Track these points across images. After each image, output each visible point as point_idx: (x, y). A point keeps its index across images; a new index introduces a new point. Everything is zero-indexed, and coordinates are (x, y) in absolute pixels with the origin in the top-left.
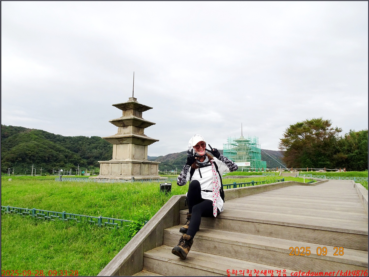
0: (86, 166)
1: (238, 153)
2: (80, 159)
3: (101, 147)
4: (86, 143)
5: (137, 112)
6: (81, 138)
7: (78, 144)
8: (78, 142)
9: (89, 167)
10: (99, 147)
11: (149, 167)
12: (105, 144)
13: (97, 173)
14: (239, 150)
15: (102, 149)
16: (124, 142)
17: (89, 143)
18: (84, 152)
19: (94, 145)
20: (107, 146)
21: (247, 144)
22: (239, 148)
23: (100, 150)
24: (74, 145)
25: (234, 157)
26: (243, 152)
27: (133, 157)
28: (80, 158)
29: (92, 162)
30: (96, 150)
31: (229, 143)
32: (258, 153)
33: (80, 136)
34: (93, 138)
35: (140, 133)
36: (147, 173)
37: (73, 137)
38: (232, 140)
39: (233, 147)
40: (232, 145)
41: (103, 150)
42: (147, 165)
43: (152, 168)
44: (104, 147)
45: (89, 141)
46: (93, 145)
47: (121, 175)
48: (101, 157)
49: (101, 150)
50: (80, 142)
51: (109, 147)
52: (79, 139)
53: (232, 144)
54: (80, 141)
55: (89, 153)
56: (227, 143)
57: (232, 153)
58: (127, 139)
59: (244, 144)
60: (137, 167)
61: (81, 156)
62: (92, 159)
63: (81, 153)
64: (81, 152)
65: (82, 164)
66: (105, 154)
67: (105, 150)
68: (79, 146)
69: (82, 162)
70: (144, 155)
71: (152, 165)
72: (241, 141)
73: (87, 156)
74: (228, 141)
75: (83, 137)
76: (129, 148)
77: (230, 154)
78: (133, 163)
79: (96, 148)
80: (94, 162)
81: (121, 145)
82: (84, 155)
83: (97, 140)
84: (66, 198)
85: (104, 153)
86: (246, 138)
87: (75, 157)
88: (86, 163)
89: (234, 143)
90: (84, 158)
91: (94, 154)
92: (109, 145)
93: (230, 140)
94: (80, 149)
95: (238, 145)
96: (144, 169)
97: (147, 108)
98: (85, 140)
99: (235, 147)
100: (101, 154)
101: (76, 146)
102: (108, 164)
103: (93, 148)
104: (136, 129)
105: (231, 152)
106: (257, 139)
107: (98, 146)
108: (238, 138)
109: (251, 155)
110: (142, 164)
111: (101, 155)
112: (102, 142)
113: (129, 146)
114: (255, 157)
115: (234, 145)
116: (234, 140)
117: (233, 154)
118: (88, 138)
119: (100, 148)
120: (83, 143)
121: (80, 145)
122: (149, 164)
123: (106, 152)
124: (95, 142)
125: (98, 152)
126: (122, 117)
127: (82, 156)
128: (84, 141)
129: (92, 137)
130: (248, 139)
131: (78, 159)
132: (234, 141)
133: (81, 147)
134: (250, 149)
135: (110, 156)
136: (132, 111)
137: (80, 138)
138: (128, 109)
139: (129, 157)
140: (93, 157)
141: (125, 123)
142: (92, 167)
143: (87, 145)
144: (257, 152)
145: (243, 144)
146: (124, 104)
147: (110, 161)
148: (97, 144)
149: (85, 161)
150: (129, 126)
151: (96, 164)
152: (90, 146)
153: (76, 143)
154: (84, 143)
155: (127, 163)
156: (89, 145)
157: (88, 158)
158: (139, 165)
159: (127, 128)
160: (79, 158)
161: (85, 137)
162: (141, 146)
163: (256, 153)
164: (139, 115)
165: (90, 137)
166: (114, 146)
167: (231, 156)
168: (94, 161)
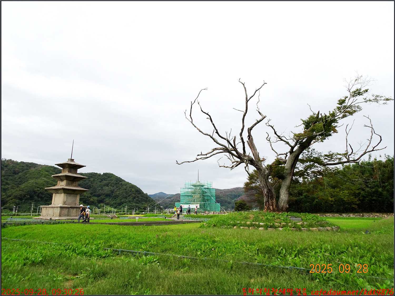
0: (95, 204)
1: (193, 196)
4: (98, 179)
6: (93, 175)
7: (90, 181)
9: (99, 205)
10: (110, 184)
12: (117, 181)
18: (95, 189)
20: (119, 183)
21: (203, 188)
22: (194, 192)
23: (112, 187)
29: (103, 200)
34: (105, 174)
41: (115, 187)
44: (116, 184)
45: (101, 178)
46: (105, 182)
48: (113, 195)
50: (92, 179)
51: (122, 184)
52: (90, 175)
55: (100, 191)
62: (102, 197)
63: (92, 190)
65: (92, 202)
68: (90, 184)
72: (196, 186)
73: (98, 193)
74: (185, 185)
79: (107, 185)
83: (109, 177)
85: (115, 191)
87: (85, 195)
88: (96, 201)
91: (106, 192)
94: (91, 187)
95: (194, 188)
98: (96, 177)
100: (112, 191)
101: (87, 183)
103: (104, 186)
112: (114, 179)
115: (191, 189)
117: (189, 197)
123: (118, 190)
124: (107, 179)
125: (109, 189)
127: (93, 193)
131: (88, 197)
134: (206, 193)
135: (121, 193)
142: (102, 205)
143: (98, 182)
148: (109, 181)
149: (96, 198)
151: (106, 202)
156: (101, 182)
157: (99, 196)
161: (97, 173)
165: (102, 174)
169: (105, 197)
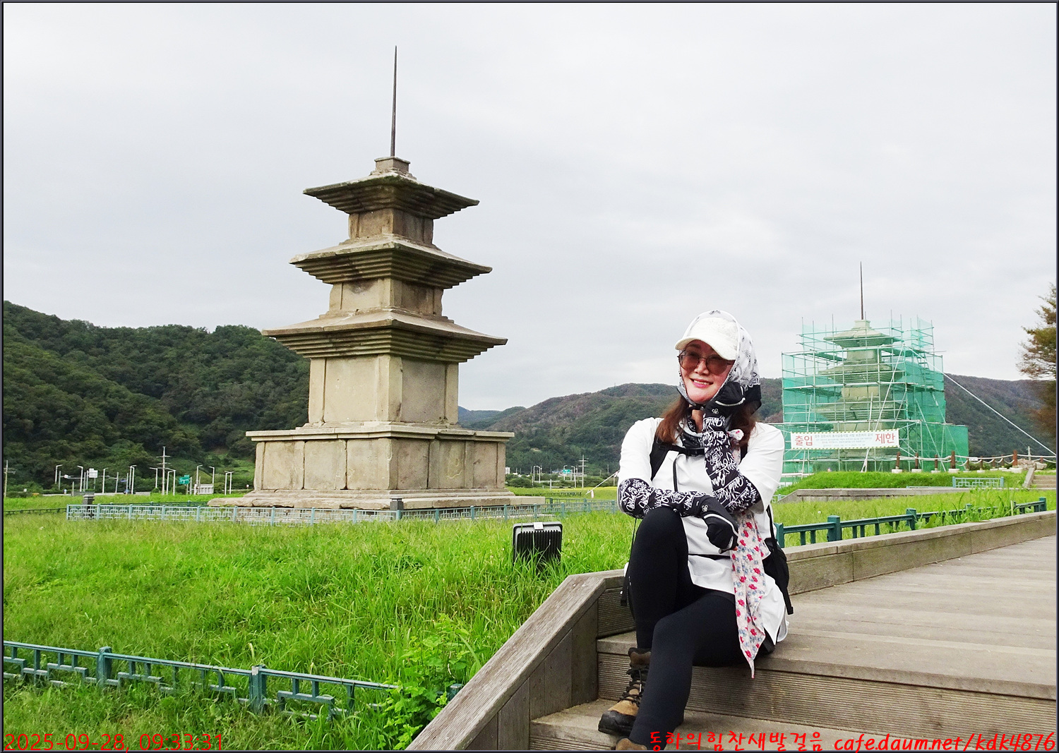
0: (195, 452)
1: (844, 392)
2: (171, 425)
3: (258, 375)
4: (195, 354)
5: (411, 221)
6: (175, 335)
7: (162, 360)
8: (159, 351)
9: (210, 458)
10: (249, 370)
11: (463, 456)
12: (274, 360)
13: (244, 485)
14: (850, 378)
15: (262, 382)
16: (359, 349)
17: (206, 356)
18: (185, 393)
19: (230, 362)
20: (283, 366)
21: (884, 354)
22: (848, 370)
23: (255, 385)
24: (143, 366)
25: (828, 410)
26: (868, 386)
27: (397, 412)
28: (170, 417)
29: (222, 435)
30: (237, 386)
31: (807, 350)
32: (931, 390)
33: (171, 326)
34: (225, 332)
35: (423, 310)
36: (458, 482)
37: (140, 328)
38: (821, 337)
39: (823, 365)
40: (821, 360)
41: (270, 383)
42: (455, 449)
43: (479, 461)
44: (273, 370)
45: (209, 347)
46: (226, 364)
47: (346, 488)
48: (262, 414)
49: (261, 384)
50: (171, 353)
51: (295, 371)
52: (163, 338)
53: (822, 355)
54: (170, 345)
55: (210, 399)
56: (800, 349)
57: (820, 392)
58: (370, 335)
59: (870, 355)
60: (415, 457)
61: (173, 411)
62: (221, 423)
63: (174, 397)
64: (172, 393)
65: (179, 445)
66: (274, 402)
67: (278, 384)
68: (164, 371)
69: (178, 435)
70: (441, 402)
71: (478, 446)
72: (856, 342)
73: (200, 410)
74: (800, 340)
75: (181, 329)
76: (377, 376)
77: (812, 397)
78: (398, 438)
79: (237, 376)
80: (231, 436)
81: (342, 364)
82: (188, 407)
83: (240, 344)
84: (114, 589)
85: (271, 397)
86: (879, 327)
87: (149, 418)
88: (197, 441)
89: (829, 348)
90: (187, 419)
91: (231, 403)
92: (294, 364)
93: (811, 336)
94: (170, 383)
95: (844, 355)
96: (445, 461)
97: (452, 203)
98: (189, 344)
99: (832, 365)
100: (257, 401)
101: (153, 370)
102: (289, 444)
103: (224, 378)
104: (409, 293)
105: (818, 386)
106: (929, 332)
107: (246, 368)
108: (848, 325)
109: (903, 399)
110: (436, 444)
111: (261, 407)
112: (262, 351)
113: (377, 368)
114: (918, 410)
115: (830, 358)
116: (830, 335)
117: (824, 398)
118: (202, 335)
119: (253, 375)
120: (180, 357)
121: (171, 364)
122: (465, 441)
123: (281, 394)
124: (233, 349)
125: (246, 393)
126: (346, 243)
127: (179, 409)
128: (188, 349)
129: (219, 328)
130: (888, 333)
131: (161, 425)
132: (827, 339)
133: (174, 375)
134: (898, 375)
135: (298, 408)
136: (391, 216)
137: (168, 334)
138: (372, 208)
139: (379, 415)
140: (224, 415)
141: (362, 267)
142: (222, 457)
143: (197, 364)
144: (929, 387)
145: (868, 352)
146: (355, 185)
147: (298, 430)
148: (241, 360)
149: (192, 430)
150: (375, 279)
151: (238, 443)
152: (213, 368)
153: (152, 357)
154: (188, 354)
155: (370, 437)
156: (208, 363)
157: (204, 419)
158: (423, 450)
159: (367, 288)
160: (165, 421)
161: (189, 329)
162: (433, 367)
163: (921, 390)
164: (419, 232)
165: (211, 330)
166: (316, 368)
167: (817, 407)
168: (229, 431)
169: (229, 426)
